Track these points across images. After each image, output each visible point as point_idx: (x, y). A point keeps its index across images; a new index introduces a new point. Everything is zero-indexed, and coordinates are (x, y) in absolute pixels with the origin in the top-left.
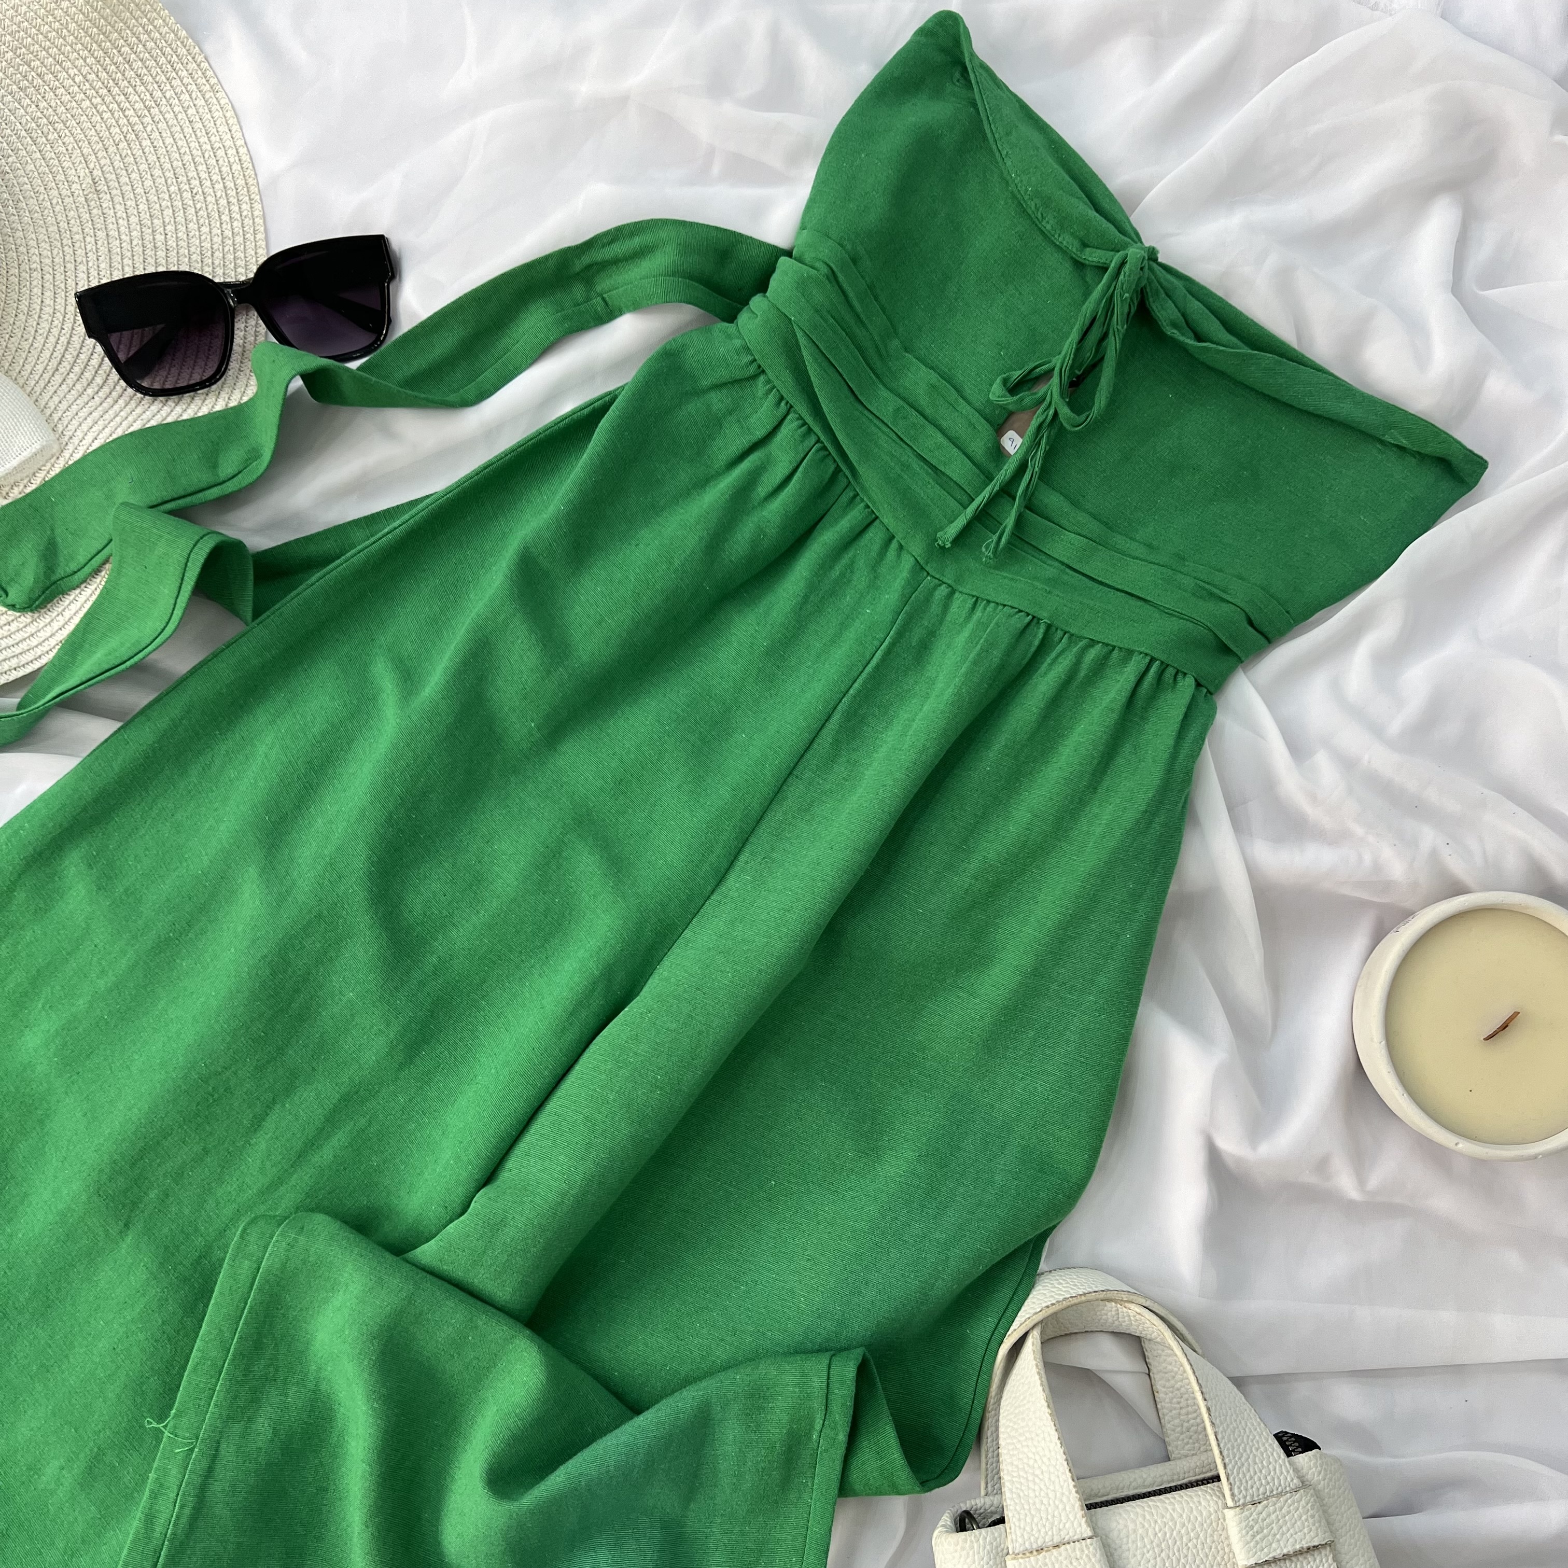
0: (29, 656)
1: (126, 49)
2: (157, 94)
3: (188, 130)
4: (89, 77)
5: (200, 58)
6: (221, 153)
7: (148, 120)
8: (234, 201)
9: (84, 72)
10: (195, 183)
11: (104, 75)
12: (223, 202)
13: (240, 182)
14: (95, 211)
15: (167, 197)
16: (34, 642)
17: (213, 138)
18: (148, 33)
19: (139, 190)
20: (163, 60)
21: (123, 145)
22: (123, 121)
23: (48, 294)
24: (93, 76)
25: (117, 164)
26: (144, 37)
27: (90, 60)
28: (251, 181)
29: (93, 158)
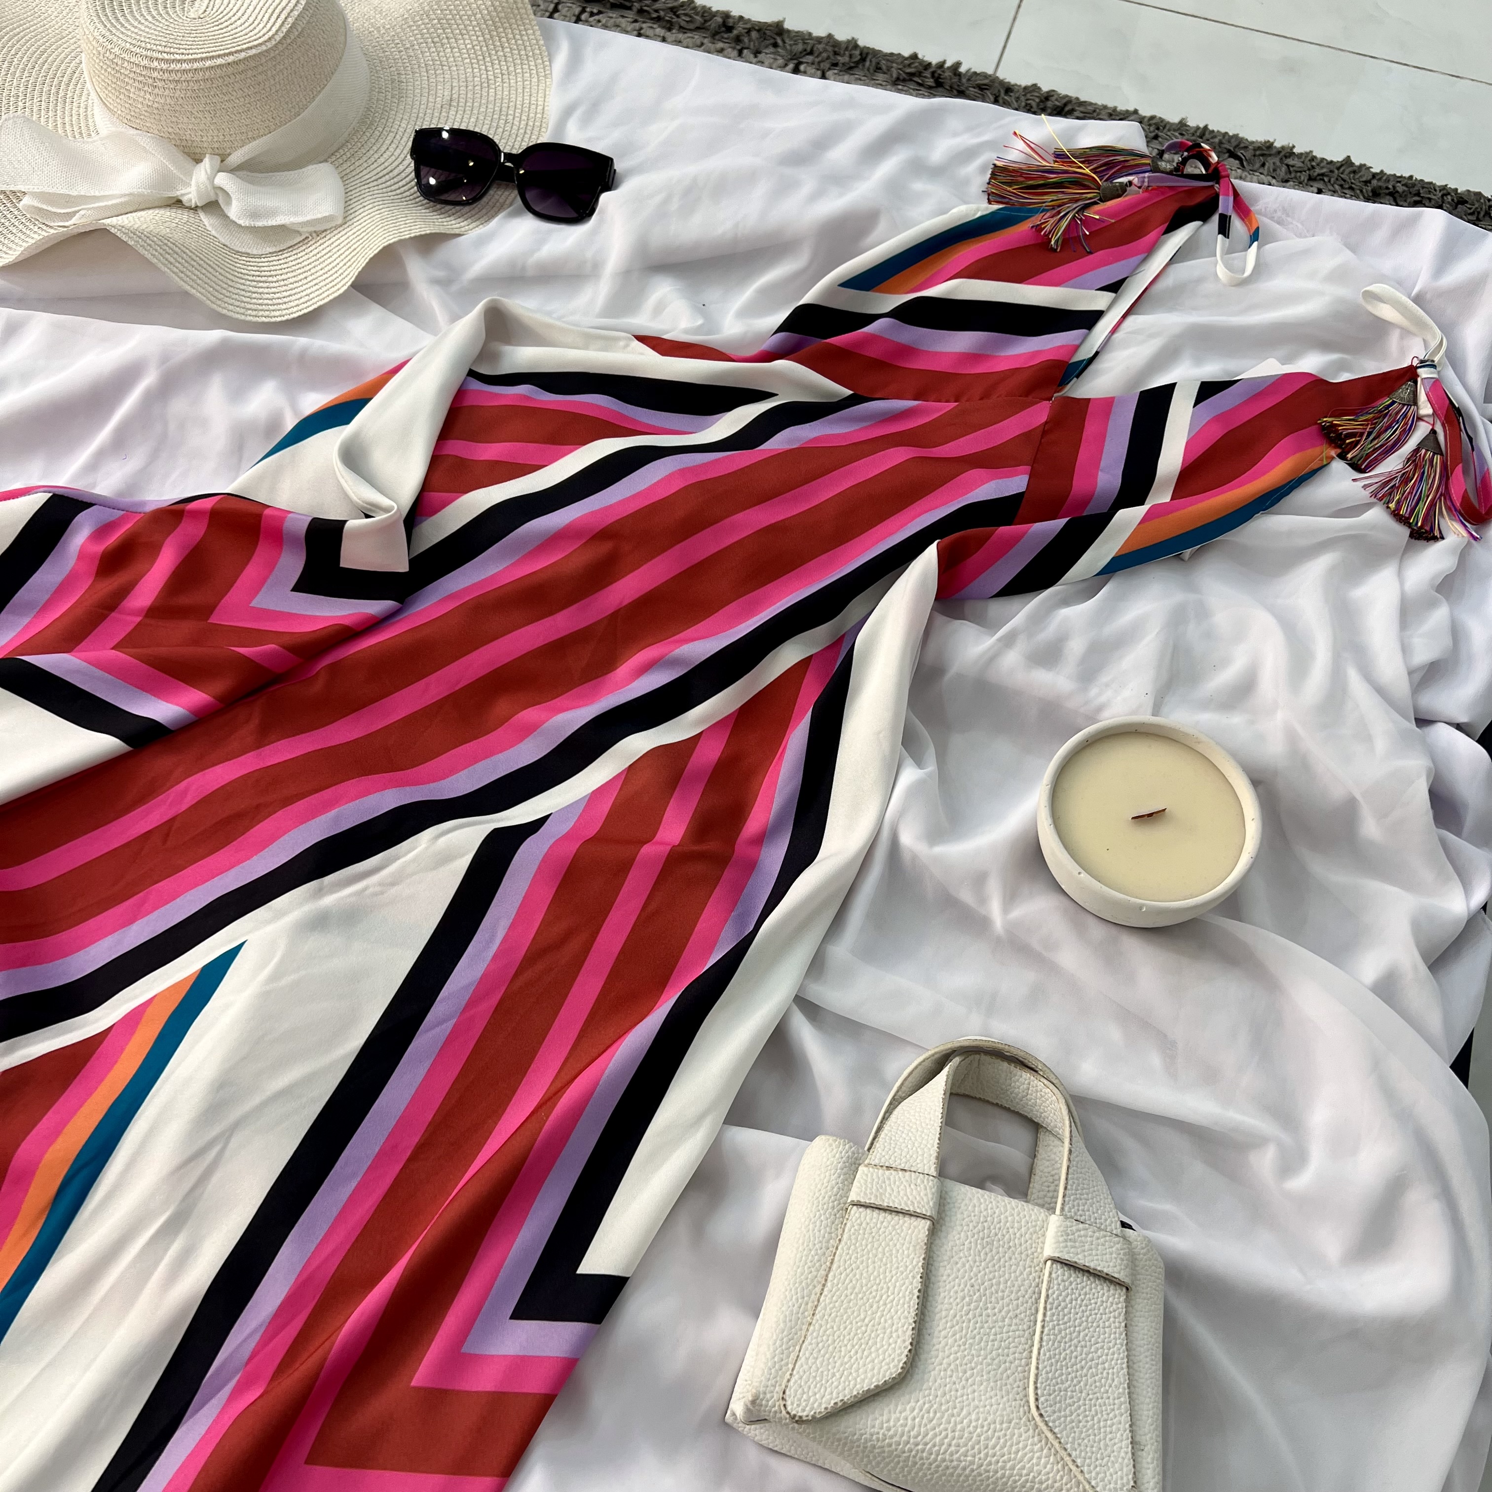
0: (277, 313)
1: (504, 40)
2: (511, 69)
3: (520, 90)
4: (476, 48)
5: (546, 59)
6: (533, 107)
7: (499, 80)
8: (529, 132)
9: (475, 43)
10: (511, 117)
11: (485, 49)
12: (522, 131)
13: (537, 124)
14: (444, 114)
15: (490, 119)
16: (284, 306)
17: (533, 99)
18: (522, 36)
19: (475, 112)
20: (523, 52)
21: (478, 88)
22: (484, 76)
23: (394, 146)
24: (478, 48)
25: (469, 95)
26: (518, 37)
27: (481, 39)
28: (544, 125)
29: (457, 89)
